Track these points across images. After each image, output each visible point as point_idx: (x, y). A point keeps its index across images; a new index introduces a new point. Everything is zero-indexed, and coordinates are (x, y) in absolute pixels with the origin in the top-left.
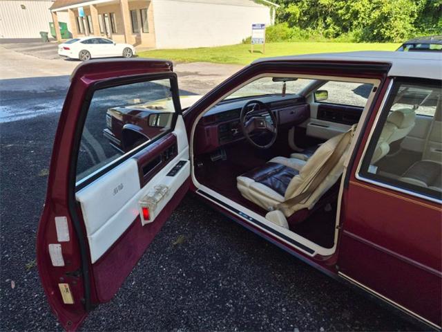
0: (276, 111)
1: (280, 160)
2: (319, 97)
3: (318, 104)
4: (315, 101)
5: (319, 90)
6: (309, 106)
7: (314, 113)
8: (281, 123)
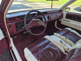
0: (50, 15)
1: (47, 37)
2: (67, 10)
3: (67, 13)
4: (65, 12)
5: (67, 7)
6: (63, 14)
7: (65, 16)
8: (51, 20)
